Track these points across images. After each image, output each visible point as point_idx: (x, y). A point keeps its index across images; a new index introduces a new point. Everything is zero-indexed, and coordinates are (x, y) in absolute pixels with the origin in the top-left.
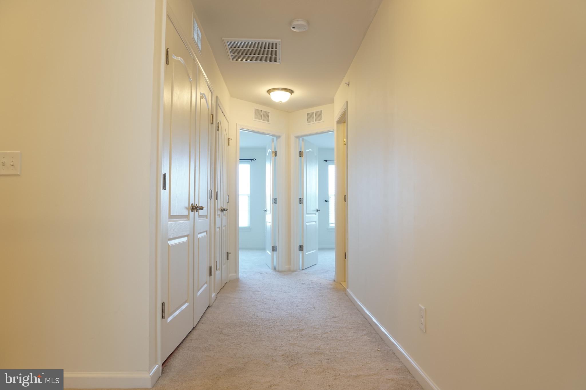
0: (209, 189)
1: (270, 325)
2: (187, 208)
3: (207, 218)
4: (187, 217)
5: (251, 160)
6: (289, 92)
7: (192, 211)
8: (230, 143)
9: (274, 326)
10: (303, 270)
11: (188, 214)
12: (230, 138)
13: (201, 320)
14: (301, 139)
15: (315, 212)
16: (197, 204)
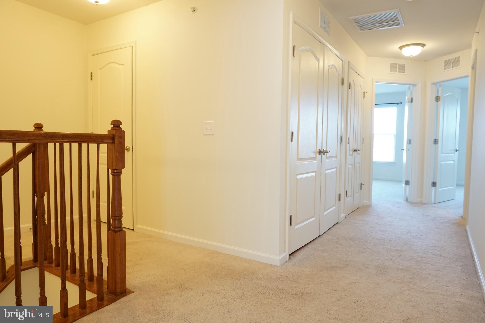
0: (339, 136)
1: (378, 243)
2: (314, 152)
3: (337, 158)
4: (314, 158)
5: (398, 103)
6: (421, 46)
7: (319, 154)
8: (365, 96)
9: (381, 244)
10: (435, 203)
11: (315, 157)
12: (365, 91)
13: (328, 231)
14: (438, 85)
15: (453, 152)
16: (324, 149)
